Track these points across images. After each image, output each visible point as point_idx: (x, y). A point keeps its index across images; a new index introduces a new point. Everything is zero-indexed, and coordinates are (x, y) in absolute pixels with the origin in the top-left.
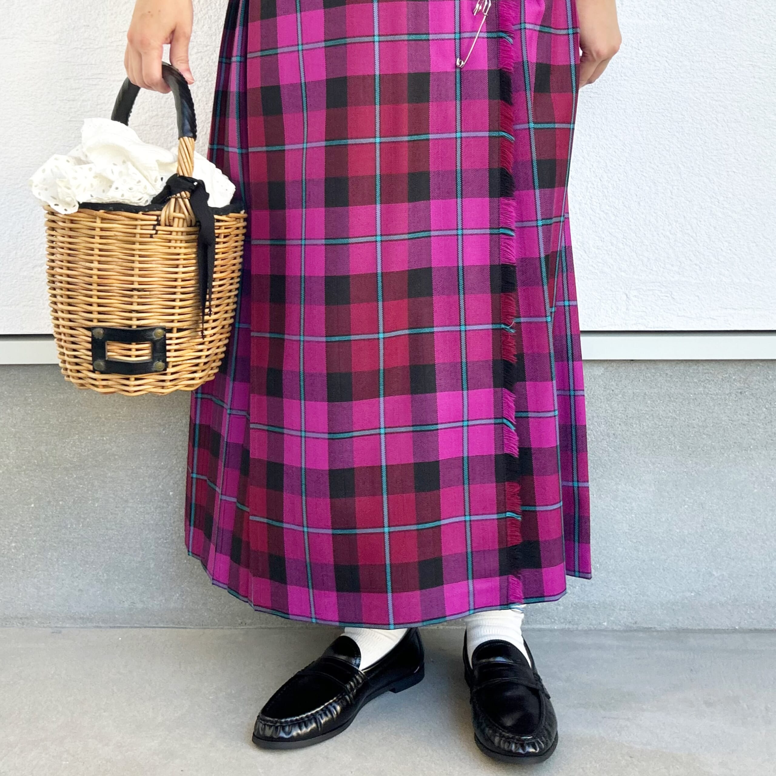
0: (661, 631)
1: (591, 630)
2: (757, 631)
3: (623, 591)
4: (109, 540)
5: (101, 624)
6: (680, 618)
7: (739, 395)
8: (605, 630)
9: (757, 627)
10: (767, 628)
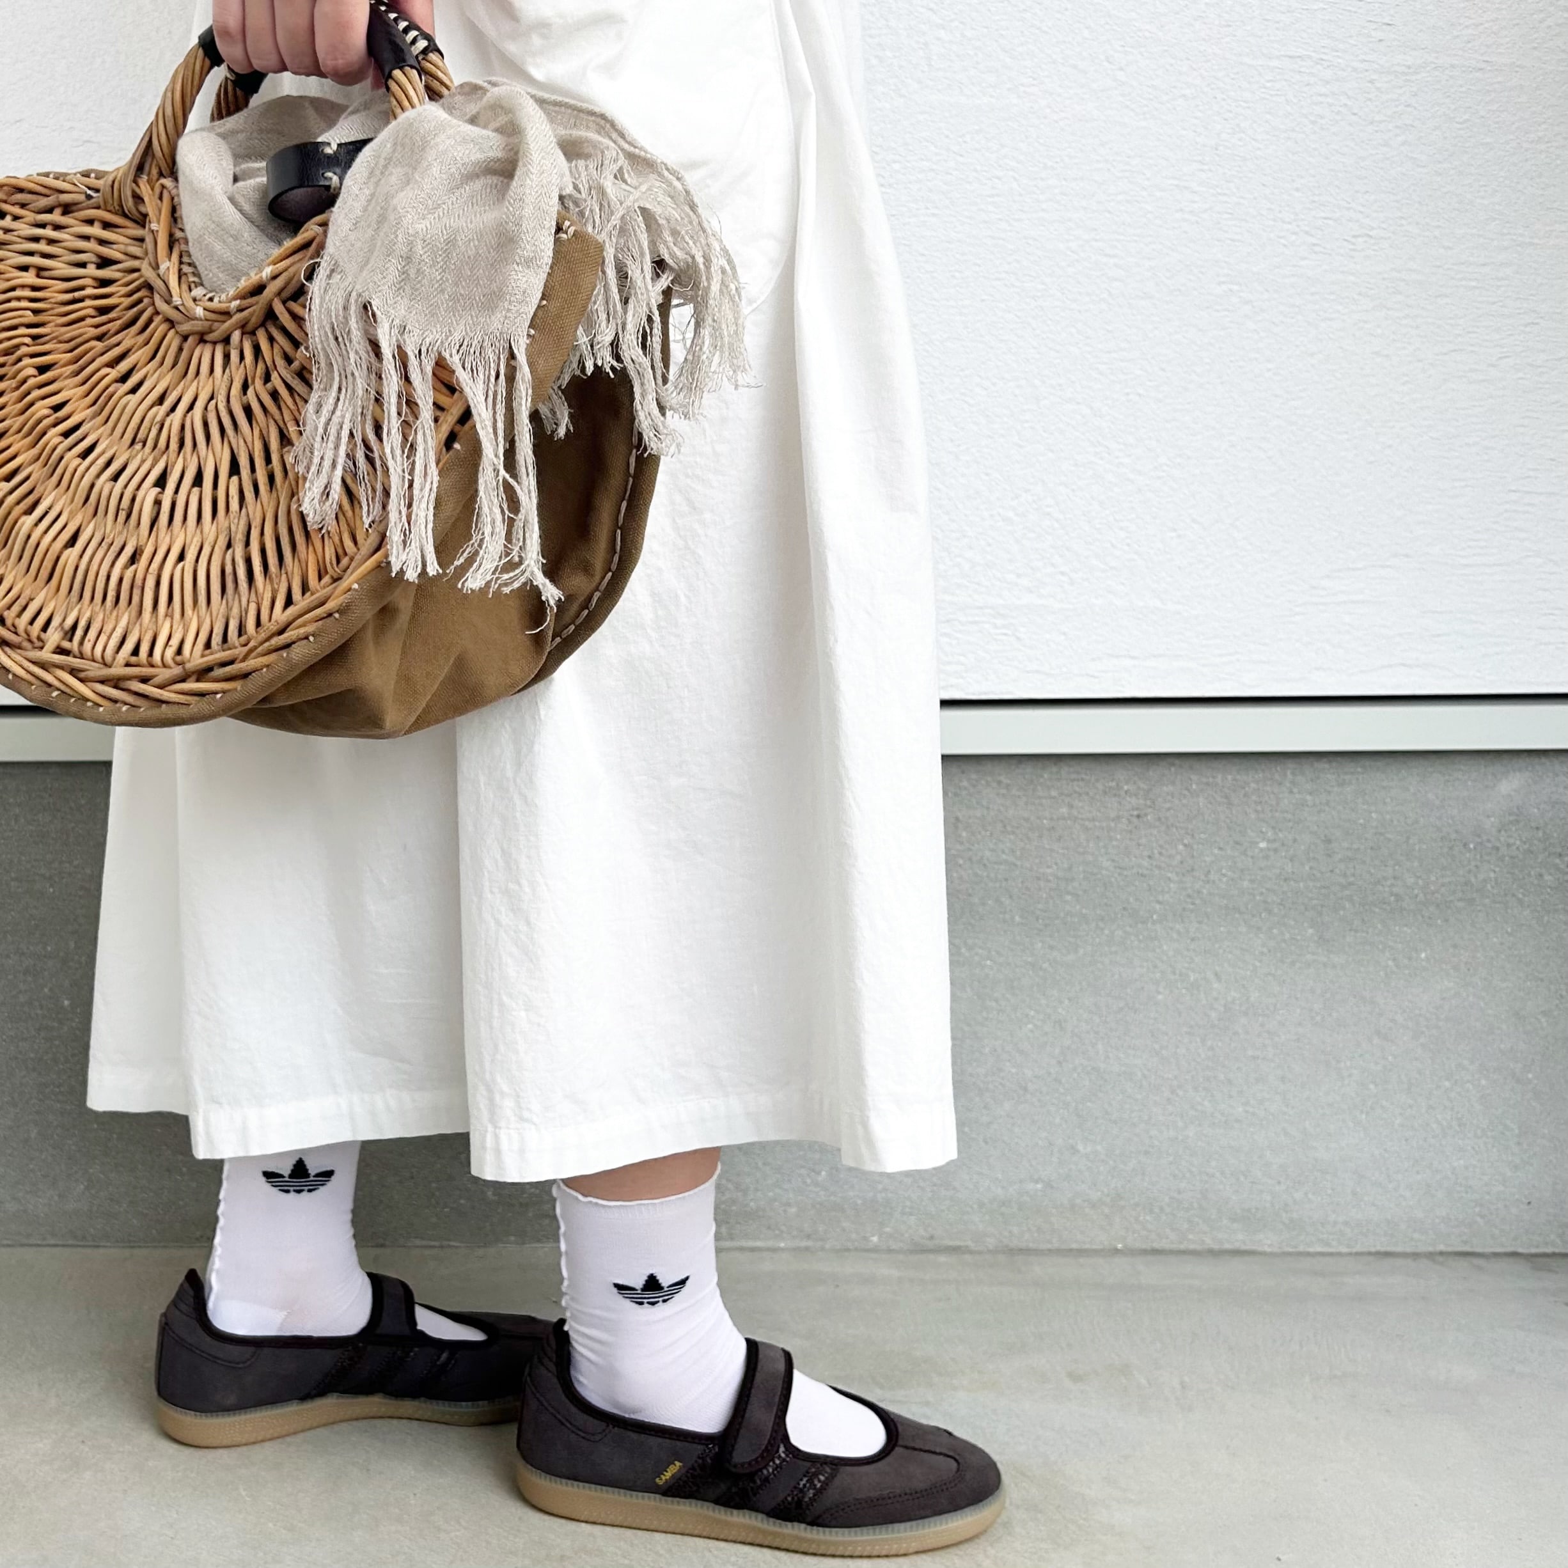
0: (980, 1253)
1: (848, 1250)
2: (1156, 1252)
6: (1015, 1230)
7: (1135, 820)
8: (875, 1250)
9: (1156, 1245)
10: (1175, 1247)
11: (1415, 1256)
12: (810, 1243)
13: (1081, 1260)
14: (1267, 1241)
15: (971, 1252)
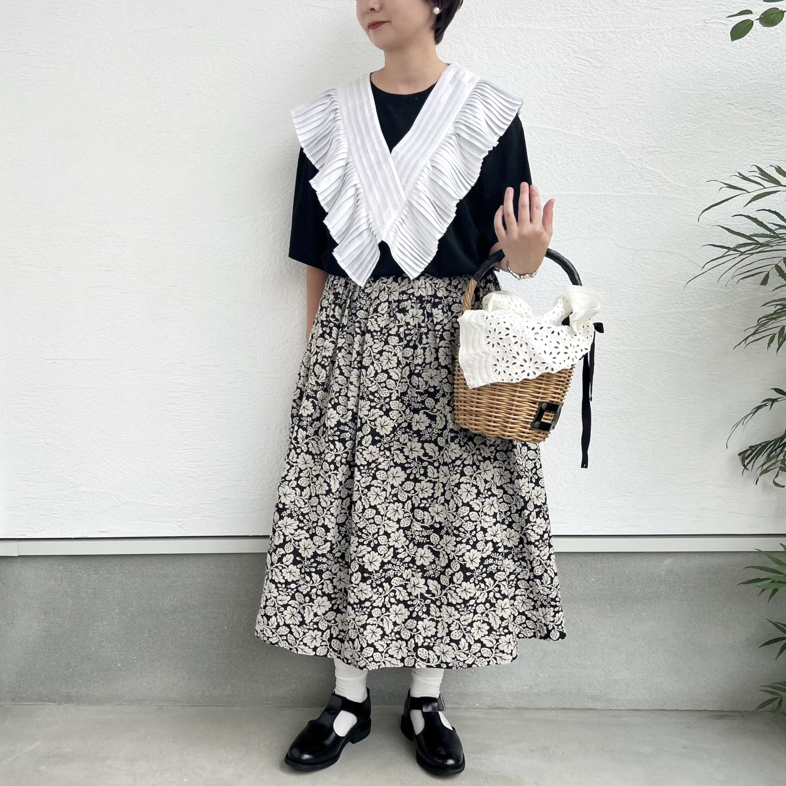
0: (510, 709)
1: (469, 708)
2: (564, 709)
3: (487, 686)
4: (190, 655)
5: (185, 704)
6: (521, 702)
8: (477, 708)
9: (565, 707)
10: (571, 707)
11: (646, 710)
12: (457, 706)
13: (541, 712)
14: (599, 705)
15: (507, 709)
